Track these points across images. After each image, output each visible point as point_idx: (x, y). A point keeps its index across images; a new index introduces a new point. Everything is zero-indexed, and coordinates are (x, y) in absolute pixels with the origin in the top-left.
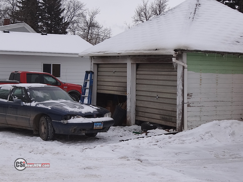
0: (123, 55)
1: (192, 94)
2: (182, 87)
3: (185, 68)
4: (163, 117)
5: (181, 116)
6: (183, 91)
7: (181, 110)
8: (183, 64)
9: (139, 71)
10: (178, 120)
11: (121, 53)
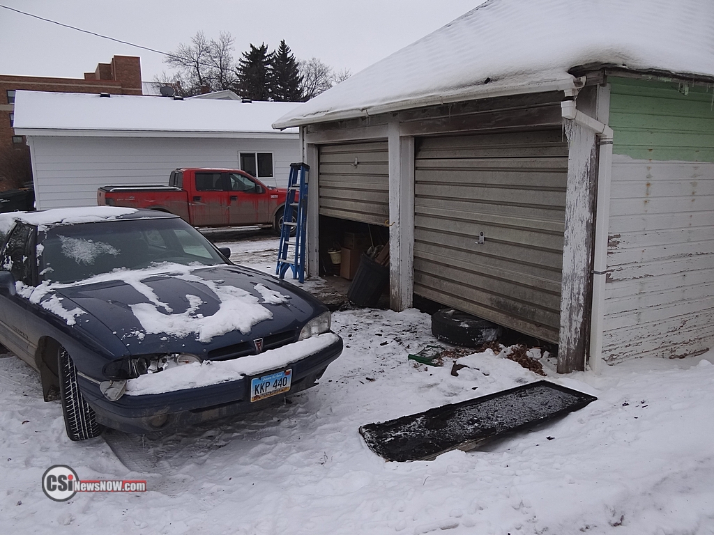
0: (374, 111)
1: (619, 236)
2: (587, 215)
3: (605, 143)
4: (503, 301)
5: (579, 318)
6: (592, 228)
7: (581, 297)
8: (597, 126)
9: (423, 161)
10: (566, 329)
11: (369, 108)
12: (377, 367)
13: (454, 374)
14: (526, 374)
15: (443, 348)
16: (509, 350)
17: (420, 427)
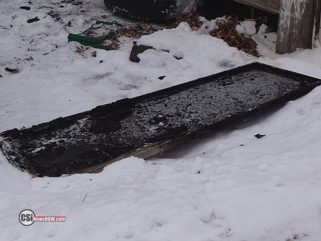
12: (23, 53)
13: (134, 58)
14: (234, 54)
15: (120, 25)
16: (212, 24)
17: (82, 131)
